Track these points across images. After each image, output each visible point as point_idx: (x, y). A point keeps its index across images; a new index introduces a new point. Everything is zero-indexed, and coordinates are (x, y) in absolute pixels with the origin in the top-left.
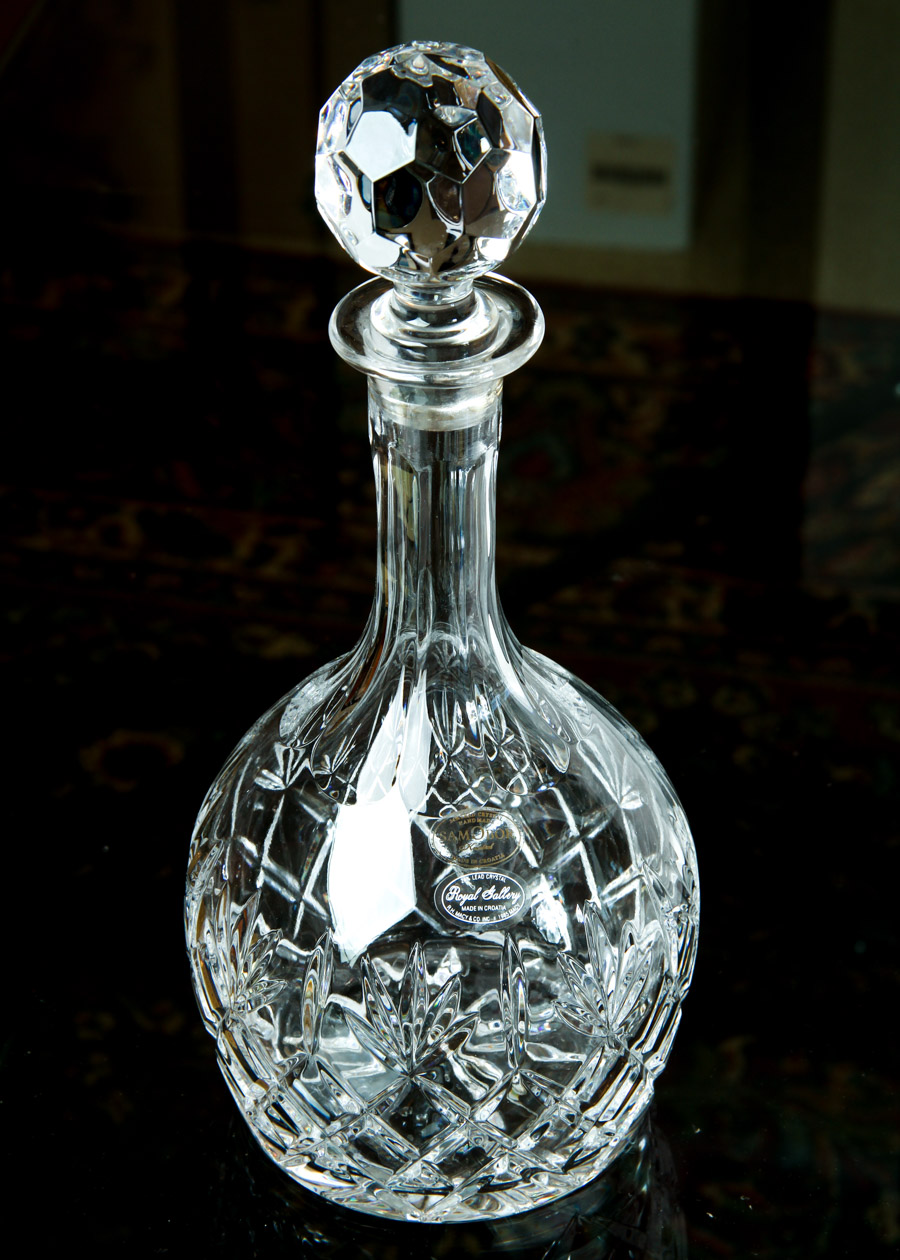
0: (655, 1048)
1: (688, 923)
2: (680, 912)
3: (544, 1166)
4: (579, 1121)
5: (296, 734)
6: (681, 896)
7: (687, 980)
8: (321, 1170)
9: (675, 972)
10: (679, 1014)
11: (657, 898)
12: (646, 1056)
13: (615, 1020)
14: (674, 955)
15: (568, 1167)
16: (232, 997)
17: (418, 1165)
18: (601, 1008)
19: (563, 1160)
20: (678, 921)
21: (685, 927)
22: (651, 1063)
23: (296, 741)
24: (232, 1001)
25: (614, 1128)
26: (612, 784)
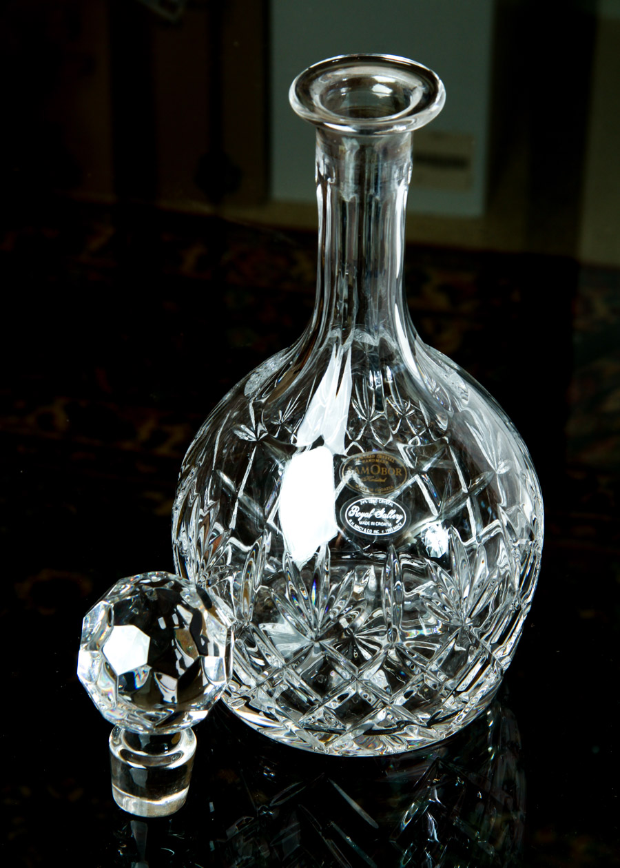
0: (501, 641)
3: (415, 721)
4: (440, 689)
8: (257, 711)
12: (494, 647)
15: (432, 723)
16: (197, 578)
17: (322, 709)
19: (428, 716)
22: (498, 654)
24: (197, 581)
25: (467, 698)
26: (490, 453)
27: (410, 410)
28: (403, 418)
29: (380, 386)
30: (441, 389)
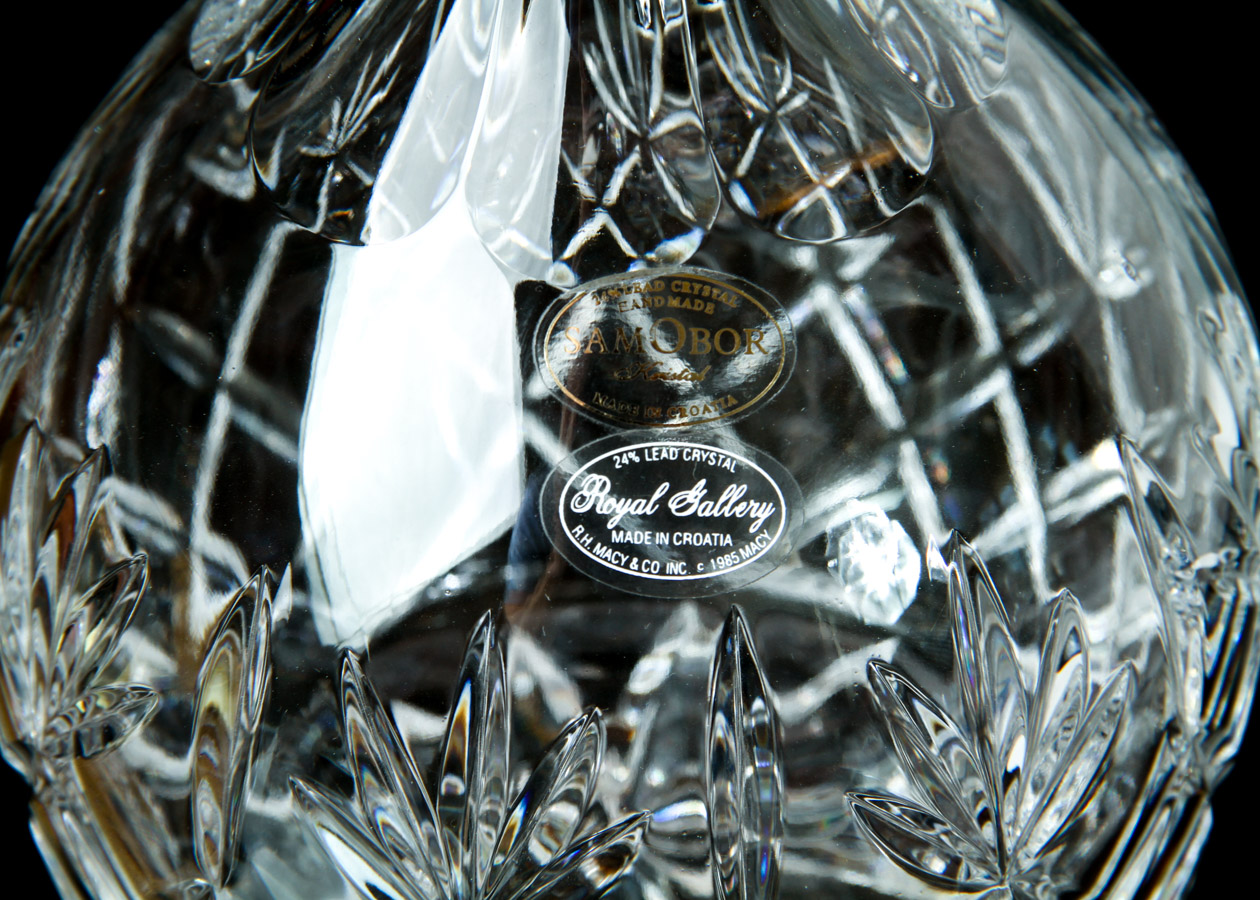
1: (1236, 598)
2: (1216, 569)
5: (248, 39)
6: (1221, 528)
7: (1227, 741)
9: (1192, 722)
10: (1205, 819)
11: (1156, 531)
13: (1023, 843)
14: (1194, 675)
18: (984, 817)
20: (1209, 593)
21: (1226, 609)
23: (243, 55)
27: (791, 94)
28: (770, 122)
29: (677, 22)
30: (903, 15)
